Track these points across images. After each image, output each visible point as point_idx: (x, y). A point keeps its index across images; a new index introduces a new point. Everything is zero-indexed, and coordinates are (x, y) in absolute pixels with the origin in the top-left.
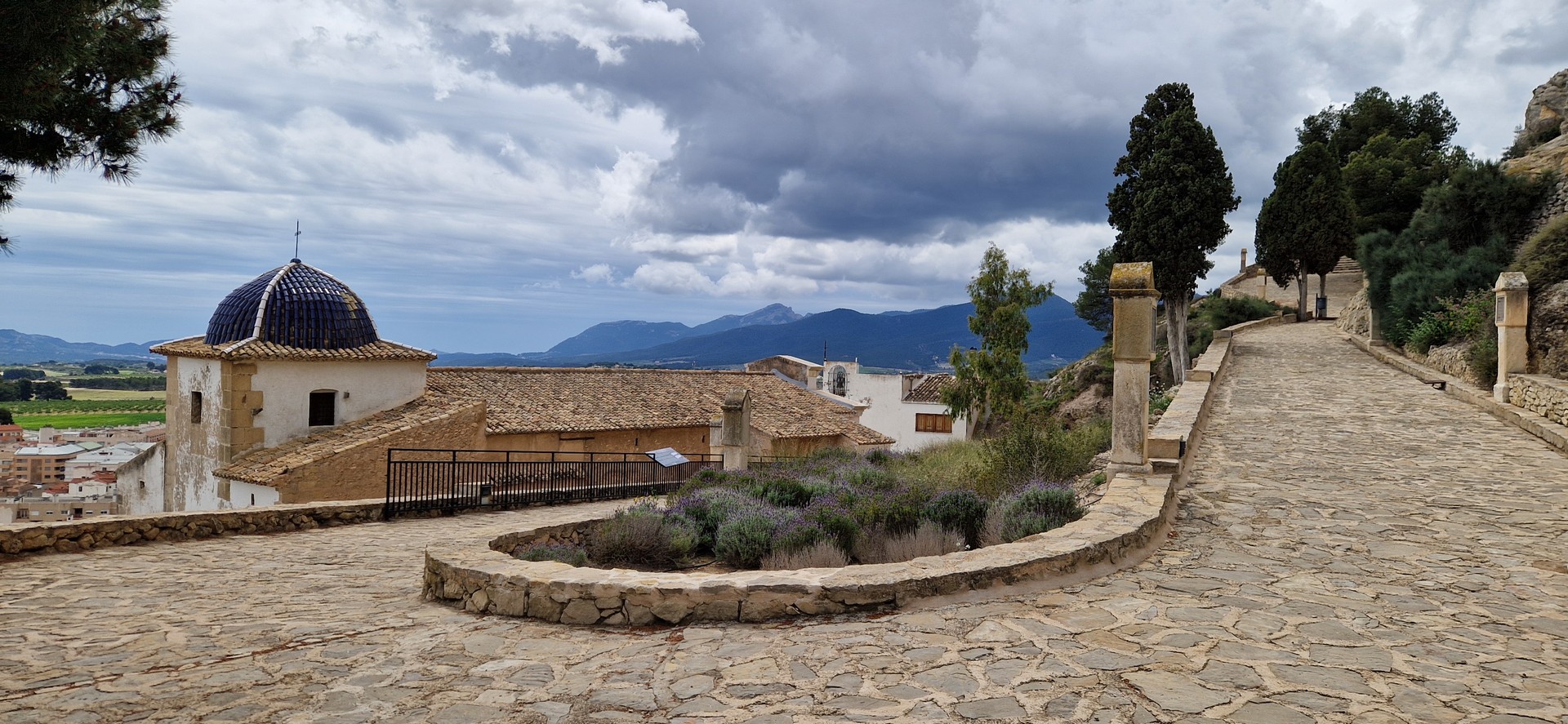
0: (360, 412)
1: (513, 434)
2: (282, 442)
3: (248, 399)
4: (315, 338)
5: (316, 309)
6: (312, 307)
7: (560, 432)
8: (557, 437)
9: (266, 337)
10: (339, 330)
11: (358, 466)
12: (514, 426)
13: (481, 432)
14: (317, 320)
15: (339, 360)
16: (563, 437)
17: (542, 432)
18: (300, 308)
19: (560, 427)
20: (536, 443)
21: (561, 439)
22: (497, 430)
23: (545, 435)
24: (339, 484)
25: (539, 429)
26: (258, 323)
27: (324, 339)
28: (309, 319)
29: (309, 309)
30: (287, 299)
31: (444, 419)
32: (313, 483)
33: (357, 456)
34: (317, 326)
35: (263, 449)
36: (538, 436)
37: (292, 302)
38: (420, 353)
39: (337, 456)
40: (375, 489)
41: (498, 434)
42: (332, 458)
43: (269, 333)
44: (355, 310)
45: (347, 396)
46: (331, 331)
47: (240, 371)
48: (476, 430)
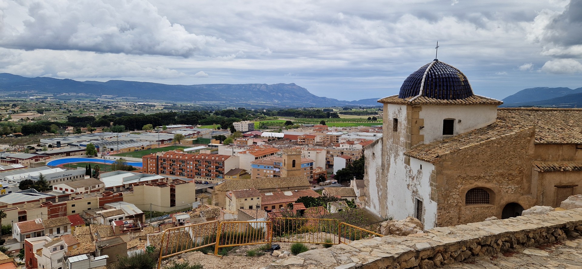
0: (465, 129)
1: (550, 144)
2: (431, 142)
3: (418, 122)
4: (446, 95)
6: (445, 80)
8: (575, 147)
9: (425, 94)
10: (456, 91)
11: (470, 156)
12: (550, 140)
13: (532, 142)
14: (447, 86)
15: (457, 104)
16: (579, 147)
17: (567, 144)
18: (439, 81)
19: (577, 142)
20: (562, 149)
21: (577, 148)
22: (542, 142)
23: (568, 146)
24: (461, 164)
25: (565, 142)
26: (421, 88)
27: (450, 95)
28: (443, 86)
29: (443, 81)
30: (434, 77)
31: (513, 135)
32: (450, 163)
33: (470, 151)
34: (447, 89)
35: (423, 144)
36: (563, 146)
37: (436, 78)
38: (494, 101)
39: (461, 151)
40: (478, 168)
41: (543, 144)
42: (459, 152)
43: (426, 93)
44: (463, 81)
45: (460, 121)
46: (453, 91)
47: (415, 110)
48: (529, 141)
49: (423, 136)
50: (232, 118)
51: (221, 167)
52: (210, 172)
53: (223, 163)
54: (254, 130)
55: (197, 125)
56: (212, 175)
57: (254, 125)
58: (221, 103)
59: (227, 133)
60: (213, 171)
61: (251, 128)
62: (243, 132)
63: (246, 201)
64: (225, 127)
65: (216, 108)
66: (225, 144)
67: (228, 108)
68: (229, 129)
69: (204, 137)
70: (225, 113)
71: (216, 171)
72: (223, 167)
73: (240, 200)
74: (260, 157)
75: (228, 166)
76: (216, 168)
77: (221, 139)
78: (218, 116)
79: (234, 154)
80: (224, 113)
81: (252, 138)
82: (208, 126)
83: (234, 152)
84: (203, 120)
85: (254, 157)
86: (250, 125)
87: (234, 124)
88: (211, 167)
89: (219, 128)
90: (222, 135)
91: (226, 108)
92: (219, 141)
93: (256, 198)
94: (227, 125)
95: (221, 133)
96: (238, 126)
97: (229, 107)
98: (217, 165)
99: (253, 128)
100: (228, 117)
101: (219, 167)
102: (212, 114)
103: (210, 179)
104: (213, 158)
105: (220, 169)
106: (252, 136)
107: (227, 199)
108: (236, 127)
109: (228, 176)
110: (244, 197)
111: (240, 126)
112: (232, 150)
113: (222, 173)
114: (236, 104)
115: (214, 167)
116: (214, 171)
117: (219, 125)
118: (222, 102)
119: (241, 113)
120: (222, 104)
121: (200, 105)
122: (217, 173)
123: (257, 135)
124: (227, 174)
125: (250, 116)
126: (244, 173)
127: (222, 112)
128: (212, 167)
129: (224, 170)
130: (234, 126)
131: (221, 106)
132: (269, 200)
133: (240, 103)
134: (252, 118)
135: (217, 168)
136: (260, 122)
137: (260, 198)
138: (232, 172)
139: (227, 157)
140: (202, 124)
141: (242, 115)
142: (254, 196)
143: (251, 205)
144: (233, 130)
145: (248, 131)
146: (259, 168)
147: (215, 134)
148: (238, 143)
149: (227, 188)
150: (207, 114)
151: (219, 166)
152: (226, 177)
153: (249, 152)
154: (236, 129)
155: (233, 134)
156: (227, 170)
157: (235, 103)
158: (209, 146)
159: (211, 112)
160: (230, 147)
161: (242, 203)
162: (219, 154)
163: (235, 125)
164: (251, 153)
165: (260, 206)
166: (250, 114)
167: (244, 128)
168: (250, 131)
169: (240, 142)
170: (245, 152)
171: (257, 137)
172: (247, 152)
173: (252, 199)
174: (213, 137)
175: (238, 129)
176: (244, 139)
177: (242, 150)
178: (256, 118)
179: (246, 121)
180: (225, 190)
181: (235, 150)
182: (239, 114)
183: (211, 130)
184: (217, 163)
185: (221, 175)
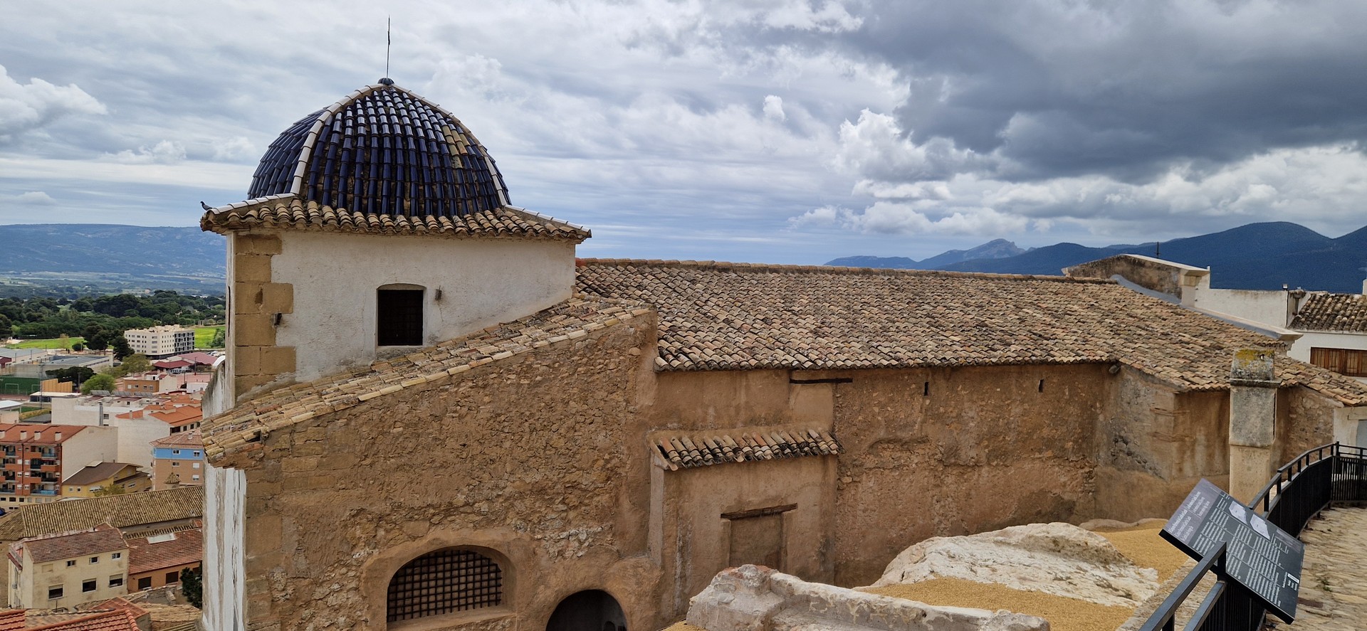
0: (464, 324)
1: (704, 370)
2: (328, 372)
3: (265, 296)
4: (388, 197)
5: (393, 150)
6: (387, 144)
7: (790, 369)
8: (785, 376)
9: (312, 191)
10: (430, 185)
11: (406, 426)
12: (710, 355)
13: (647, 366)
14: (393, 167)
15: (423, 233)
16: (796, 377)
17: (758, 368)
18: (368, 147)
19: (791, 359)
20: (748, 387)
21: (792, 381)
22: (676, 363)
23: (765, 373)
24: (368, 461)
25: (753, 362)
26: (300, 170)
27: (402, 198)
28: (380, 164)
29: (381, 149)
30: (349, 132)
31: (577, 339)
32: (313, 461)
33: (404, 407)
34: (393, 177)
35: (293, 383)
36: (751, 375)
37: (355, 137)
38: (562, 228)
39: (364, 407)
40: (441, 471)
41: (677, 370)
42: (354, 411)
43: (315, 188)
44: (462, 156)
45: (439, 295)
46: (417, 185)
47: (252, 248)
48: (637, 362)
49: (290, 352)
50: (130, 318)
51: (52, 463)
52: (13, 477)
53: (59, 447)
54: (192, 352)
55: (6, 338)
56: (19, 486)
57: (196, 336)
58: (104, 278)
59: (103, 362)
60: (23, 475)
61: (184, 344)
62: (155, 357)
63: (72, 567)
64: (97, 344)
65: (86, 290)
66: (86, 392)
67: (125, 292)
68: (110, 349)
69: (20, 374)
70: (109, 304)
71: (34, 474)
72: (58, 463)
73: (48, 568)
74: (189, 427)
75: (73, 459)
76: (32, 466)
77: (76, 377)
78: (84, 314)
79: (105, 421)
80: (102, 304)
81: (184, 372)
82: (43, 342)
83: (106, 416)
84: (30, 326)
85: (167, 427)
86: (182, 337)
87: (130, 335)
88: (14, 461)
89: (77, 348)
90: (81, 365)
91: (119, 290)
92: (70, 384)
93: (110, 554)
94: (106, 337)
95: (86, 359)
96: (141, 339)
97: (132, 287)
98: (37, 455)
99: (191, 346)
100: (118, 314)
101: (42, 462)
102: (64, 309)
103: (13, 500)
104: (24, 436)
105: (44, 468)
106: (184, 368)
107: (12, 567)
108: (136, 343)
109: (75, 488)
110: (63, 557)
111: (149, 340)
112: (97, 408)
113: (56, 480)
114: (152, 281)
115: (27, 462)
116: (27, 474)
117: (81, 339)
118: (107, 275)
119: (161, 305)
120: (107, 281)
121: (34, 282)
122: (38, 480)
123: (202, 364)
124: (72, 481)
125: (189, 312)
126: (129, 473)
127: (98, 301)
128: (20, 462)
129: (59, 469)
130: (126, 341)
131: (105, 284)
132: (158, 559)
133: (165, 279)
134: (195, 317)
135: (36, 463)
136: (218, 330)
137: (125, 554)
138: (87, 475)
139: (71, 432)
140: (24, 335)
141: (163, 310)
142: (101, 550)
143: (88, 577)
144: (123, 350)
145: (175, 354)
146: (176, 457)
147: (57, 365)
148: (130, 387)
150: (48, 307)
151: (43, 458)
152: (65, 489)
153: (152, 414)
154: (135, 349)
155: (122, 363)
156: (69, 468)
157: (152, 278)
158: (34, 399)
159: (64, 302)
160: (95, 401)
161: (56, 574)
162: (53, 423)
163: (128, 338)
164: (160, 415)
165: (125, 577)
166: (189, 308)
167: (160, 344)
168: (180, 353)
169: (136, 384)
170: (137, 415)
171: (202, 370)
172: (146, 413)
173: (95, 560)
174: (49, 373)
175: (141, 349)
176: (149, 378)
177: (134, 407)
178: (208, 317)
179: (168, 327)
181: (106, 410)
182: (152, 307)
183: (51, 352)
184: (37, 449)
185: (50, 486)
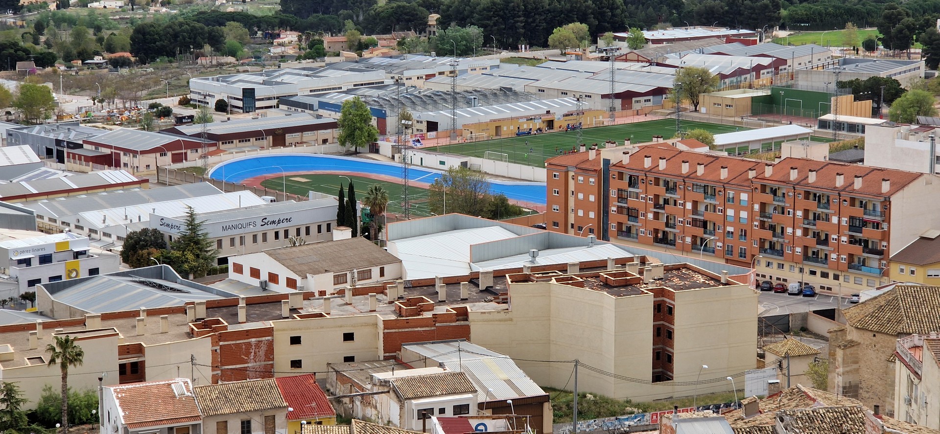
51: (877, 225)
52: (826, 242)
53: (887, 203)
55: (771, 27)
56: (834, 256)
59: (909, 70)
60: (838, 240)
64: (897, 41)
66: (896, 120)
68: (917, 49)
69: (803, 84)
71: (853, 241)
72: (885, 226)
76: (852, 227)
77: (879, 93)
82: (823, 35)
88: (827, 219)
89: (870, 46)
90: (883, 74)
92: (868, 104)
94: (911, 29)
98: (858, 212)
101: (865, 223)
103: (825, 275)
104: (840, 182)
105: (867, 233)
107: (901, 373)
109: (907, 269)
112: (926, 146)
113: (880, 253)
115: (844, 220)
116: (844, 239)
117: (872, 32)
122: (857, 249)
124: (905, 257)
128: (835, 220)
129: (886, 236)
135: (856, 225)
138: (924, 250)
139: (903, 180)
140: (795, 24)
147: (850, 74)
149: (899, 322)
151: (866, 217)
152: (894, 269)
155: (936, 73)
158: (824, 125)
160: (922, 135)
162: (869, 162)
174: (841, 85)
180: (889, 328)
183: (836, 51)
184: (857, 203)
185: (874, 261)
